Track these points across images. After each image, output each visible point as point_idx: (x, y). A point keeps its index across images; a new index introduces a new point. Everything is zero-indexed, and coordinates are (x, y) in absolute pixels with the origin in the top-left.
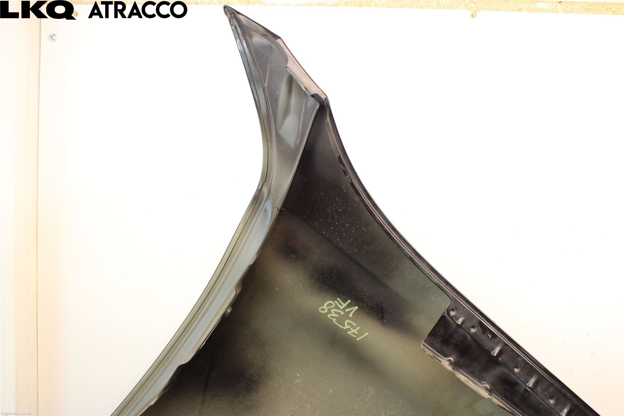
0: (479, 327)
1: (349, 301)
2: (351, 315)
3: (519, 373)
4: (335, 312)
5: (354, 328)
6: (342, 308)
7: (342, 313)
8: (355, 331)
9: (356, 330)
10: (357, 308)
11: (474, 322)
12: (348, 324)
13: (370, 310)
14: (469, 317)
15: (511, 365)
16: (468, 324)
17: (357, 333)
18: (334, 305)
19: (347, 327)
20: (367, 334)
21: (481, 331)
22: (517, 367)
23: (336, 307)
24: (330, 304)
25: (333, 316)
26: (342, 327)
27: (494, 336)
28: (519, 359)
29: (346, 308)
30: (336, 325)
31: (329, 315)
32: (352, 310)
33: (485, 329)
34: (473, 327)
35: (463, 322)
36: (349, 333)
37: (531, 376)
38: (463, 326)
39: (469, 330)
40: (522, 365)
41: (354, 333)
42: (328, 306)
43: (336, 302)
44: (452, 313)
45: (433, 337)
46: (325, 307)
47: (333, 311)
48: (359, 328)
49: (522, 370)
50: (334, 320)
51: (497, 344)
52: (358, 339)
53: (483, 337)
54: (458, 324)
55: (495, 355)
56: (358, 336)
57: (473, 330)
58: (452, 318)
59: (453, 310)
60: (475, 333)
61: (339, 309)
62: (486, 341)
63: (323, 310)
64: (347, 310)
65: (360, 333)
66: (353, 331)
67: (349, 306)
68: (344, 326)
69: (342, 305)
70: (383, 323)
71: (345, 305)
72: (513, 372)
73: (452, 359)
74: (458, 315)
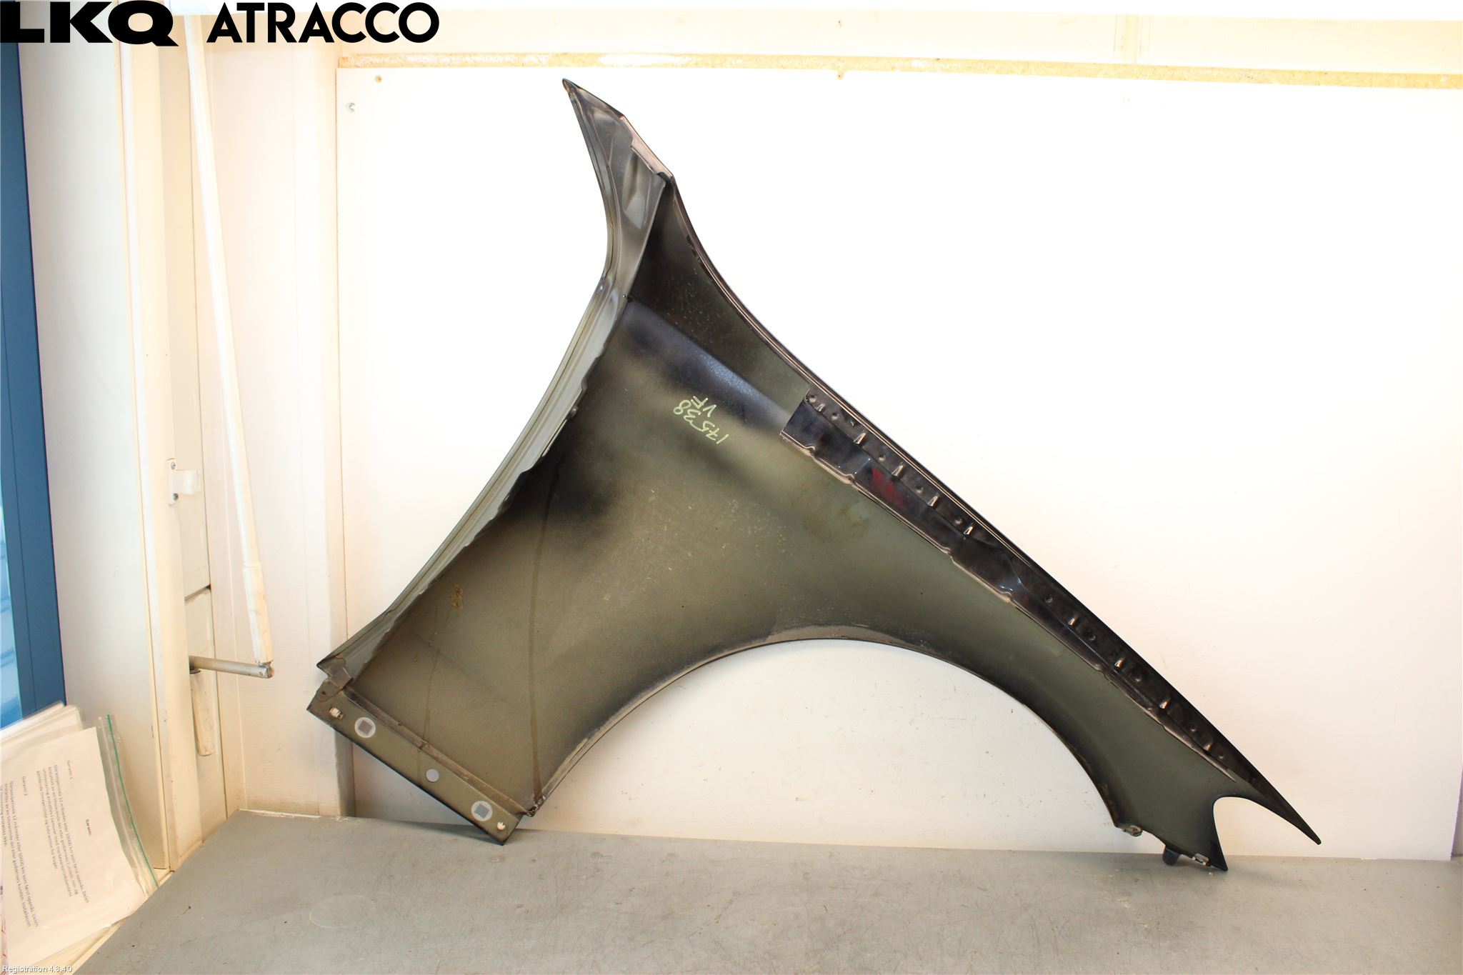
0: (842, 415)
1: (707, 399)
2: (709, 415)
3: (883, 462)
4: (691, 412)
5: (713, 429)
6: (698, 407)
7: (699, 414)
8: (714, 433)
9: (716, 431)
10: (715, 406)
11: (835, 409)
12: (707, 425)
13: (729, 408)
14: (830, 404)
15: (876, 454)
16: (829, 411)
17: (716, 435)
18: (690, 405)
19: (705, 429)
20: (727, 436)
21: (843, 418)
22: (881, 456)
23: (693, 407)
24: (686, 404)
25: (689, 417)
26: (700, 430)
27: (857, 423)
28: (884, 448)
29: (703, 407)
30: (693, 427)
31: (685, 417)
32: (709, 410)
33: (847, 417)
34: (835, 414)
35: (824, 409)
36: (707, 435)
37: (898, 465)
38: (824, 413)
39: (831, 417)
40: (888, 454)
41: (713, 436)
42: (683, 406)
43: (692, 400)
44: (812, 400)
45: (792, 426)
46: (680, 407)
47: (689, 411)
48: (718, 429)
49: (887, 458)
50: (691, 422)
51: (861, 432)
52: (717, 443)
53: (846, 425)
54: (817, 411)
55: (858, 443)
56: (717, 441)
57: (834, 418)
58: (811, 404)
59: (813, 397)
60: (837, 421)
61: (696, 408)
62: (848, 429)
63: (678, 411)
64: (704, 410)
65: (720, 435)
66: (712, 433)
67: (707, 404)
68: (702, 429)
69: (698, 404)
70: (745, 423)
71: (702, 404)
72: (877, 461)
73: (813, 448)
74: (819, 402)
